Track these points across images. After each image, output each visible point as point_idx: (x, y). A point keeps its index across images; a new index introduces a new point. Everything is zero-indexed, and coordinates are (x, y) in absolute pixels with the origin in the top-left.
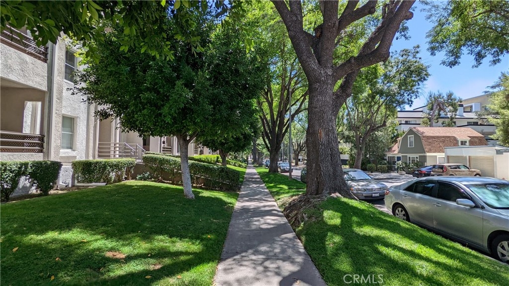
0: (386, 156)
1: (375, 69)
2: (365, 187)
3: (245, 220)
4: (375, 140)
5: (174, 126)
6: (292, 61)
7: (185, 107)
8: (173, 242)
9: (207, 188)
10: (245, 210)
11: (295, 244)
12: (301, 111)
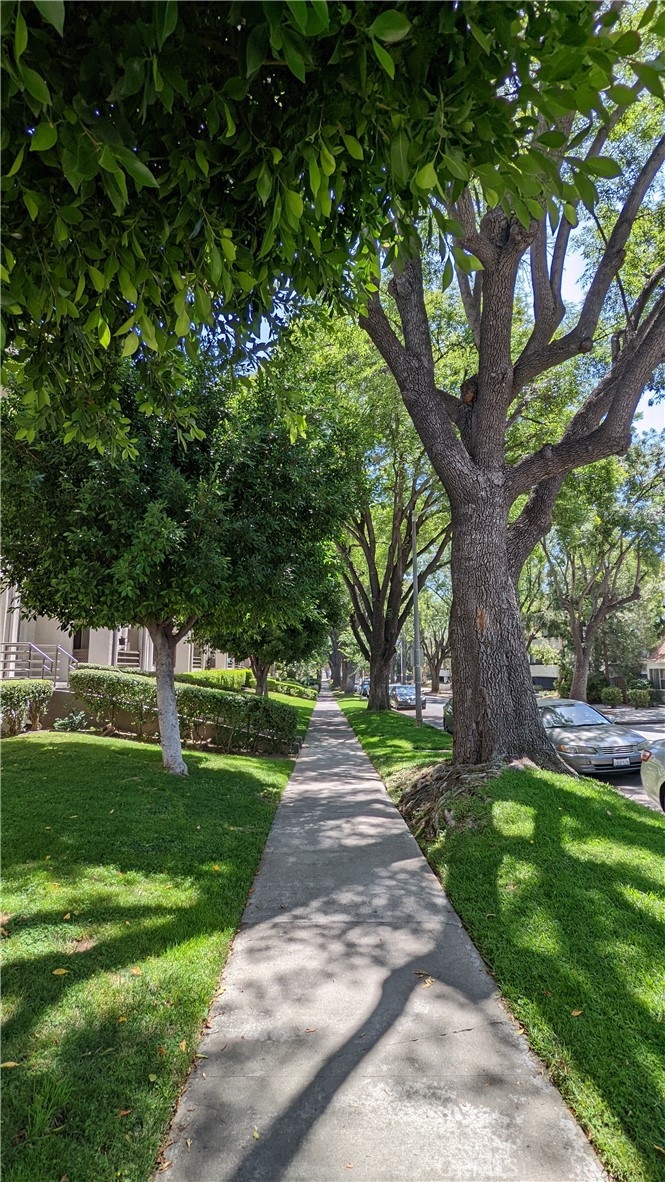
0: (645, 669)
1: (607, 469)
2: (593, 744)
3: (307, 827)
4: (617, 630)
5: (140, 603)
6: (417, 455)
7: (167, 559)
8: (129, 883)
9: (220, 749)
10: (308, 803)
11: (424, 884)
12: (440, 566)
